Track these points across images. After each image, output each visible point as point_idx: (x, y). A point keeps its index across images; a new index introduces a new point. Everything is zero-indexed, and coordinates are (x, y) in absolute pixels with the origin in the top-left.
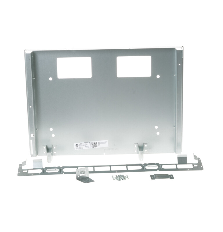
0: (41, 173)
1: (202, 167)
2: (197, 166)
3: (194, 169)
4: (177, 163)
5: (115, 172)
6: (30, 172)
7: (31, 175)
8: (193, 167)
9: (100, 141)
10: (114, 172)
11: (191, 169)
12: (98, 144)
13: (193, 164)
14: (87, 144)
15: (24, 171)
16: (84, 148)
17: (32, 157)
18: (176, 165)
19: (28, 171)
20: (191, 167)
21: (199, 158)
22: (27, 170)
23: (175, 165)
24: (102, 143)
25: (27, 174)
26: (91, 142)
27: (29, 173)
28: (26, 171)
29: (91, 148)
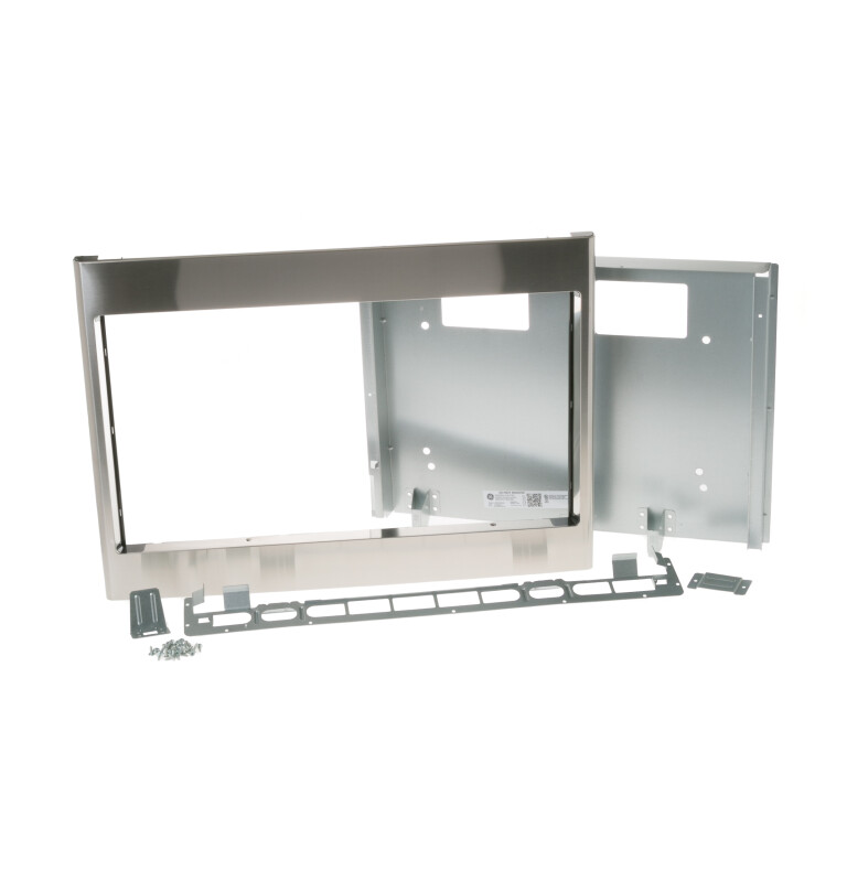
0: (248, 624)
1: (680, 586)
2: (664, 582)
3: (660, 592)
4: (612, 577)
5: (450, 612)
6: (218, 621)
7: (221, 630)
8: (657, 587)
9: (548, 493)
10: (447, 610)
11: (650, 594)
12: (543, 499)
13: (655, 578)
14: (516, 495)
15: (201, 621)
16: (507, 504)
17: (374, 518)
18: (610, 581)
19: (211, 619)
20: (649, 586)
21: (668, 560)
22: (210, 615)
23: (607, 583)
24: (553, 497)
25: (209, 629)
26: (527, 492)
27: (215, 624)
28: (206, 620)
29: (526, 507)
